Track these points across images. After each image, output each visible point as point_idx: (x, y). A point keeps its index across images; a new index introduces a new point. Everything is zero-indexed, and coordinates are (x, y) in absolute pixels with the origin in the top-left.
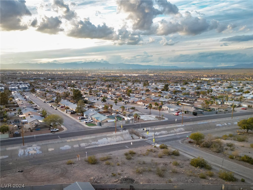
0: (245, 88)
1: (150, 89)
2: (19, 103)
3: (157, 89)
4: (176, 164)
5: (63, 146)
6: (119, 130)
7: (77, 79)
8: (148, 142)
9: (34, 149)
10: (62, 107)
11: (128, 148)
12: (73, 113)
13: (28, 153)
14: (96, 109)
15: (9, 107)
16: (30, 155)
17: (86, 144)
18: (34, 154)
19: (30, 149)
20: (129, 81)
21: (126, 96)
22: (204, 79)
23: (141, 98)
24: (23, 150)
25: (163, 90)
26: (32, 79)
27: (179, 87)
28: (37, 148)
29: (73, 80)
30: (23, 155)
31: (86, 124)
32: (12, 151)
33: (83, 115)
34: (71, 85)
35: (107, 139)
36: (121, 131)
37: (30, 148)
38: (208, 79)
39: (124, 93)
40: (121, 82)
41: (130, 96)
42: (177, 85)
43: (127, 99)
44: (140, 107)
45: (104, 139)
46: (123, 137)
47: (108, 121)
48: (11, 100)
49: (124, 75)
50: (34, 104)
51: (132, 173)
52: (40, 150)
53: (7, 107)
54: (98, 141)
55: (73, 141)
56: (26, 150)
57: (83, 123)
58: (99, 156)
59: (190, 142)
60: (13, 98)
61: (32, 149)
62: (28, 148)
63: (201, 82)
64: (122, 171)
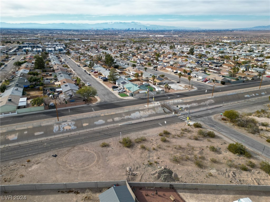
0: (264, 52)
1: (176, 52)
2: (55, 67)
3: (183, 52)
4: (213, 149)
5: (97, 121)
6: (151, 102)
7: (108, 40)
8: (181, 117)
9: (68, 125)
10: (95, 72)
11: (162, 126)
12: (105, 80)
13: (63, 128)
14: (127, 76)
15: (46, 71)
16: (65, 130)
17: (119, 118)
18: (69, 129)
19: (64, 125)
20: (156, 43)
21: (155, 61)
22: (225, 41)
23: (168, 63)
24: (57, 126)
25: (188, 54)
26: (67, 40)
27: (203, 50)
28: (71, 123)
29: (104, 41)
30: (58, 131)
31: (118, 94)
32: (47, 127)
33: (115, 84)
34: (103, 47)
35: (140, 112)
36: (153, 103)
37: (65, 123)
38: (229, 41)
39: (152, 57)
40: (149, 45)
41: (158, 60)
42: (200, 48)
43: (156, 64)
44: (169, 73)
45: (136, 112)
46: (155, 111)
47: (140, 92)
48: (48, 64)
49: (151, 36)
50: (69, 68)
51: (168, 161)
52: (75, 125)
53: (43, 71)
54: (131, 115)
55: (107, 115)
56: (60, 126)
57: (116, 92)
58: (133, 136)
59: (223, 119)
60: (50, 61)
61: (67, 124)
62: (63, 124)
63: (223, 45)
64: (158, 158)
